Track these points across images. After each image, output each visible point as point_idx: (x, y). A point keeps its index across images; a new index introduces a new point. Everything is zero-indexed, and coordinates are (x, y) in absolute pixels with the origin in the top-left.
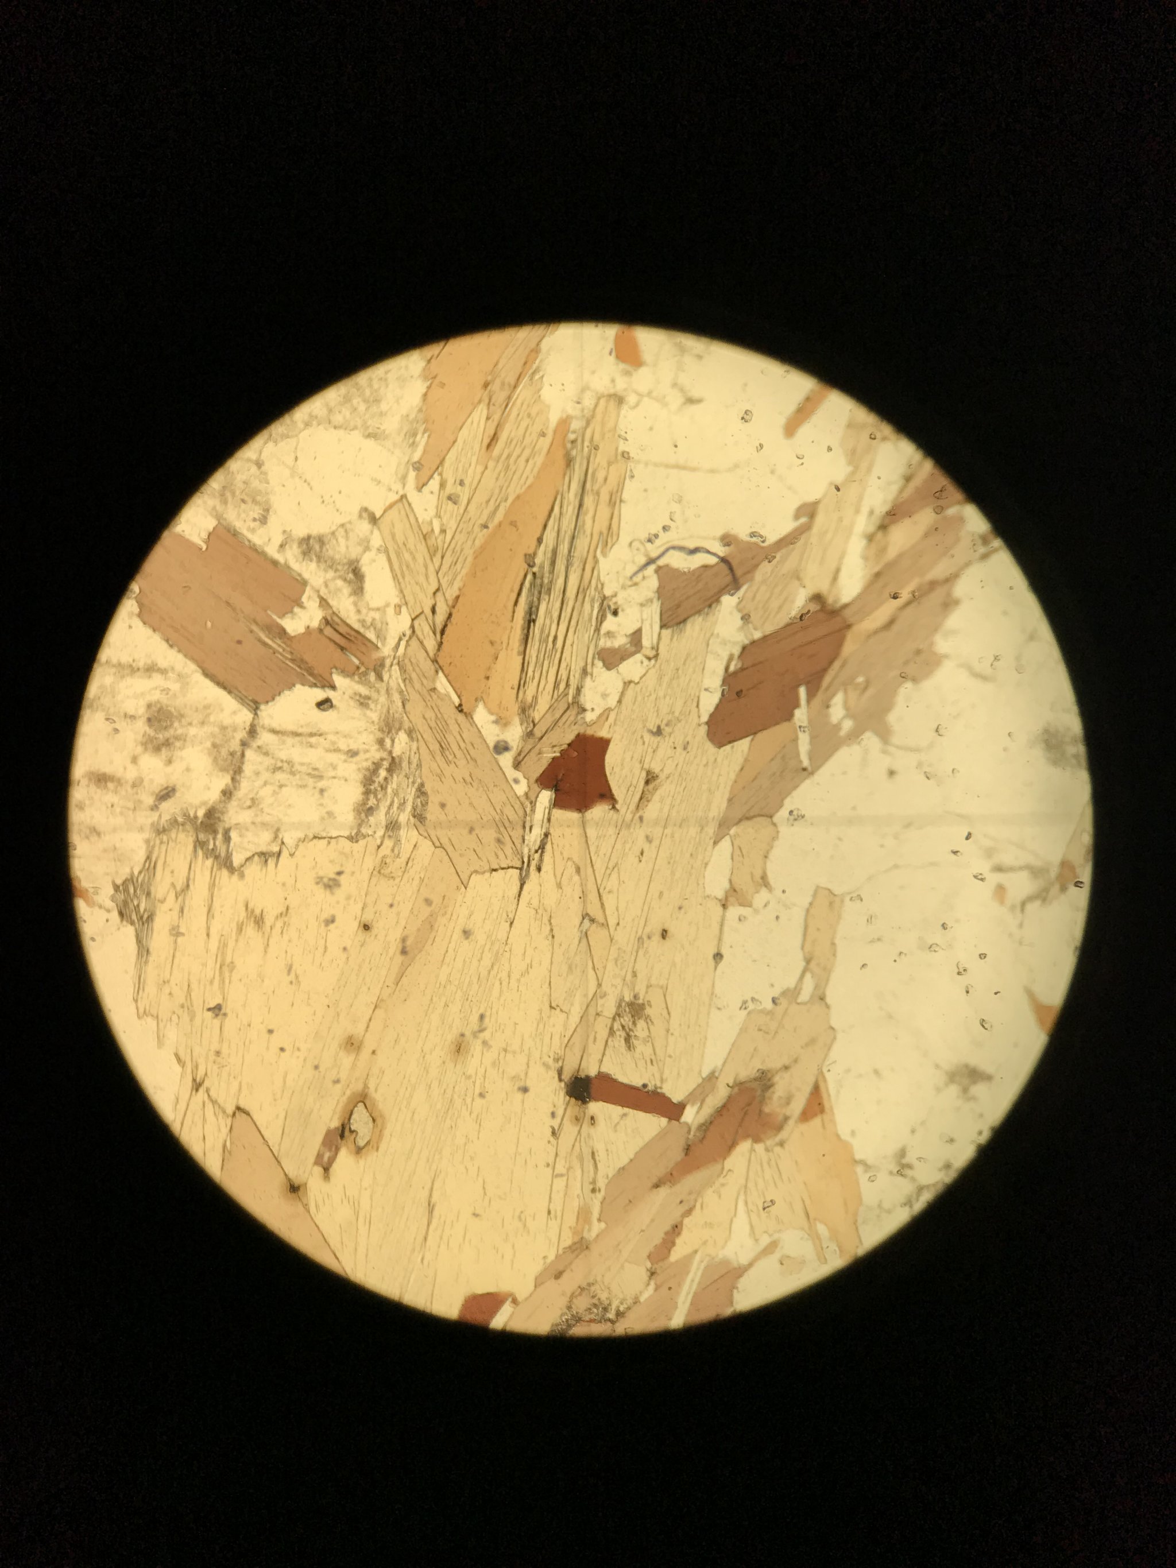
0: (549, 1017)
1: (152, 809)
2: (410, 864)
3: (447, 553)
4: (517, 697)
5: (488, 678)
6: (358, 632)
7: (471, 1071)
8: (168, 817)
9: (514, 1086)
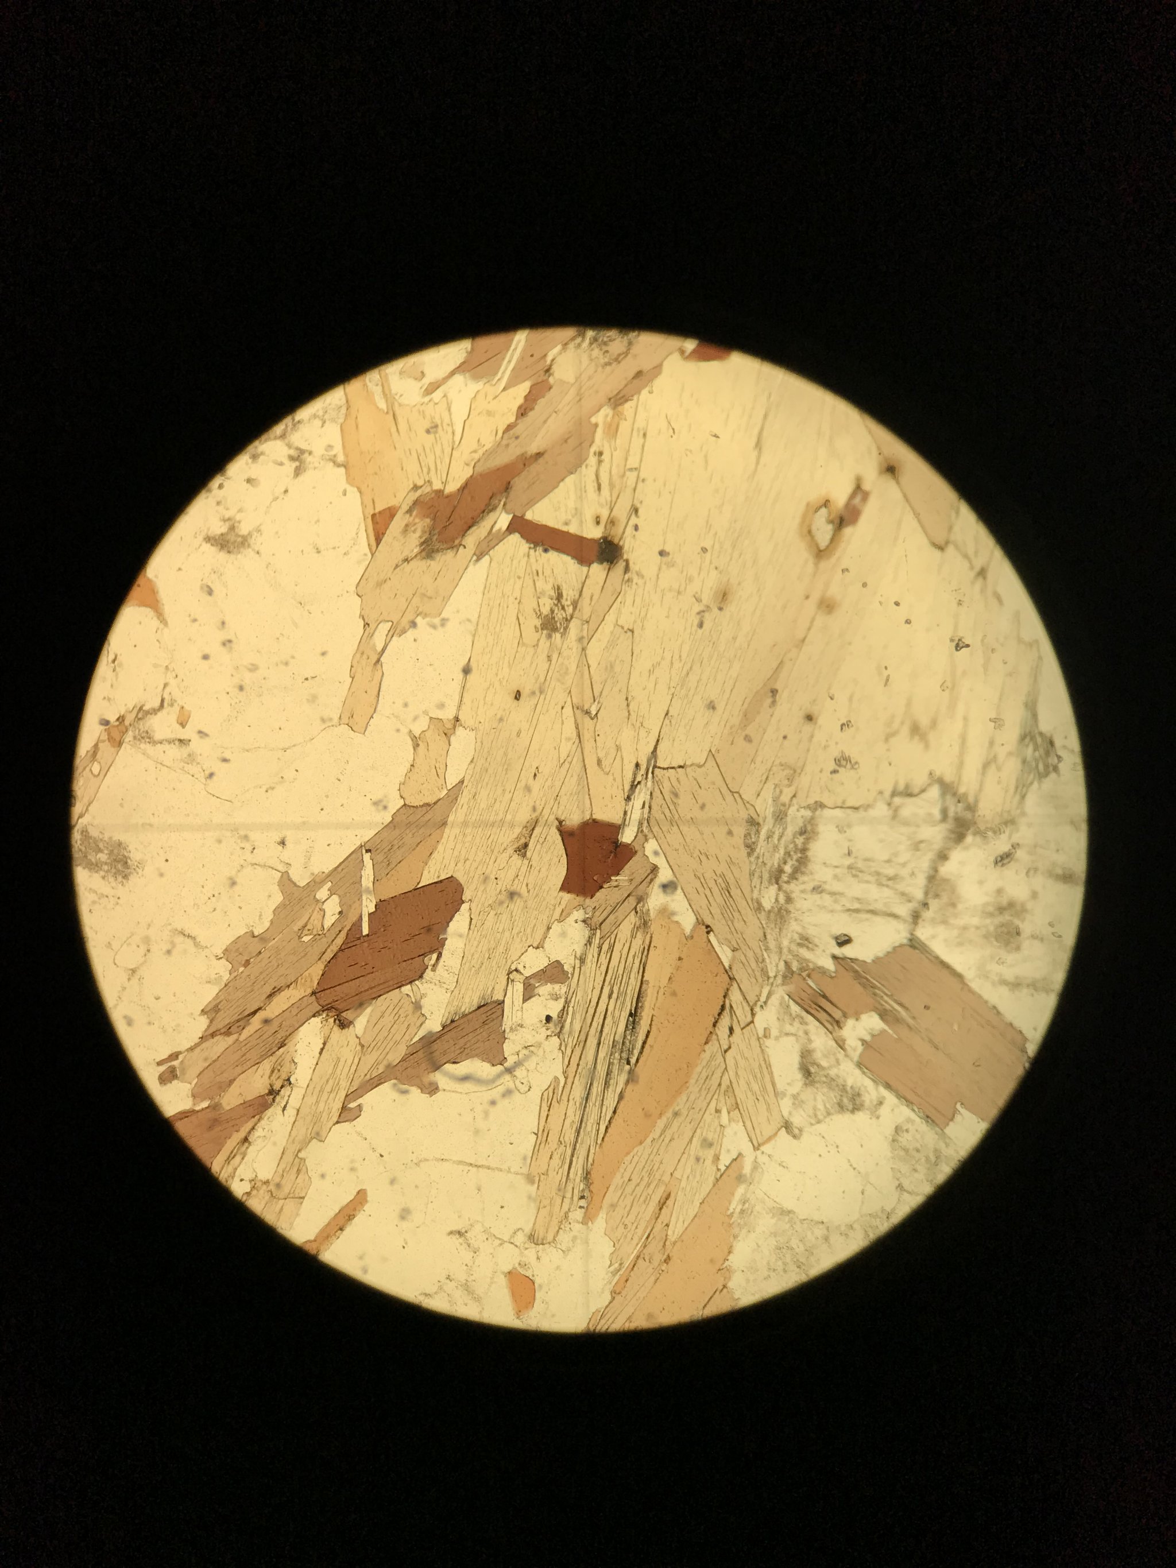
0: (635, 622)
1: (1018, 844)
2: (764, 777)
3: (715, 1088)
4: (651, 937)
5: (680, 959)
6: (808, 1012)
7: (714, 574)
8: (1002, 836)
9: (673, 558)
